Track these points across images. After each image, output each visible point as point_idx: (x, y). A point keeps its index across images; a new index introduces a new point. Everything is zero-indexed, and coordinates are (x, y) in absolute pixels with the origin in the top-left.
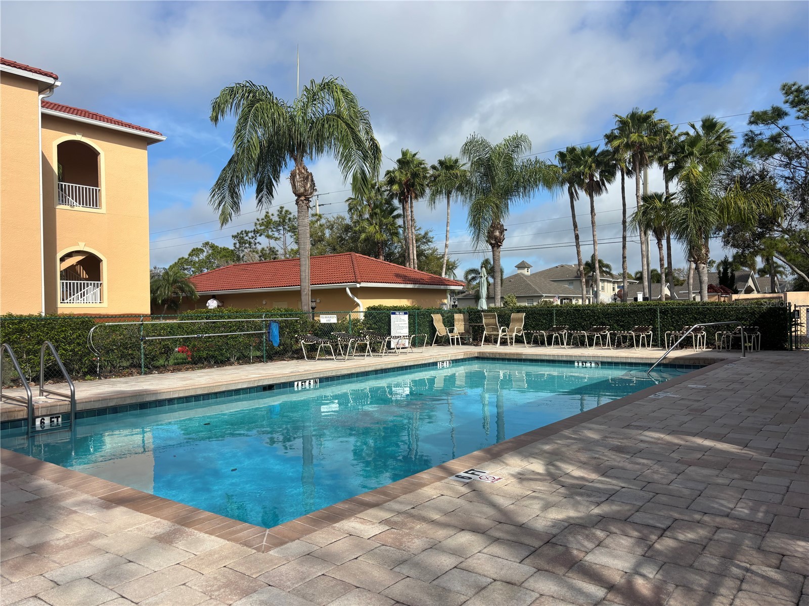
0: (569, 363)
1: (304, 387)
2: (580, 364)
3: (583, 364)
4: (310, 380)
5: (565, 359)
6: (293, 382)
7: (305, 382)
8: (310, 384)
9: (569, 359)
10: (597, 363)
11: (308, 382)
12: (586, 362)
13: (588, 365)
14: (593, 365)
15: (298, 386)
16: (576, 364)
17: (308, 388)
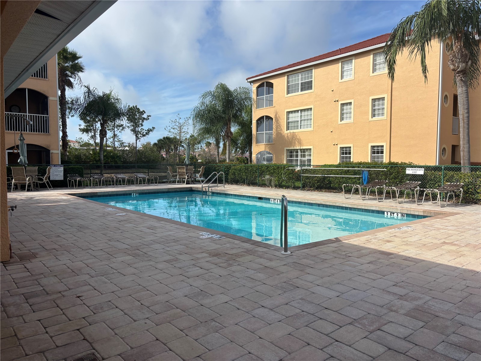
1: (274, 202)
4: (278, 199)
6: (270, 198)
7: (275, 200)
8: (277, 201)
11: (276, 200)
15: (272, 201)
17: (276, 203)
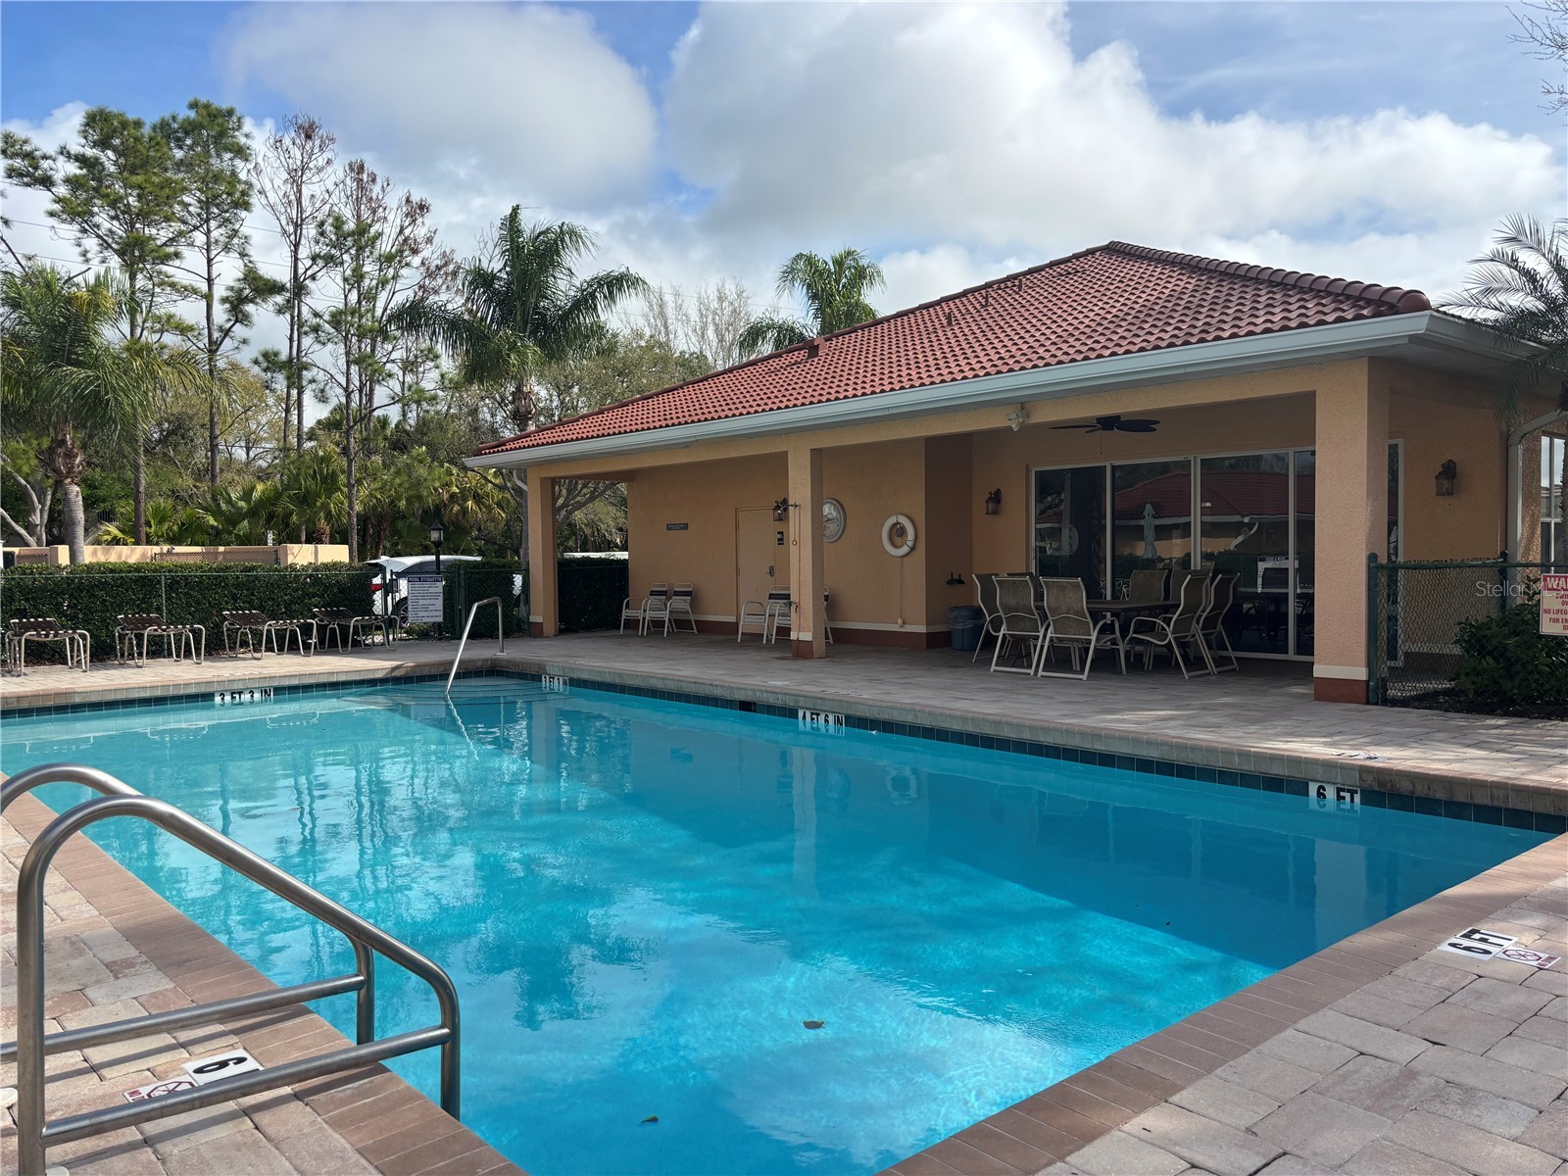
0: (201, 698)
2: (228, 698)
3: (233, 698)
5: (192, 690)
9: (203, 690)
10: (265, 692)
12: (240, 693)
13: (246, 697)
14: (257, 696)
16: (218, 699)
